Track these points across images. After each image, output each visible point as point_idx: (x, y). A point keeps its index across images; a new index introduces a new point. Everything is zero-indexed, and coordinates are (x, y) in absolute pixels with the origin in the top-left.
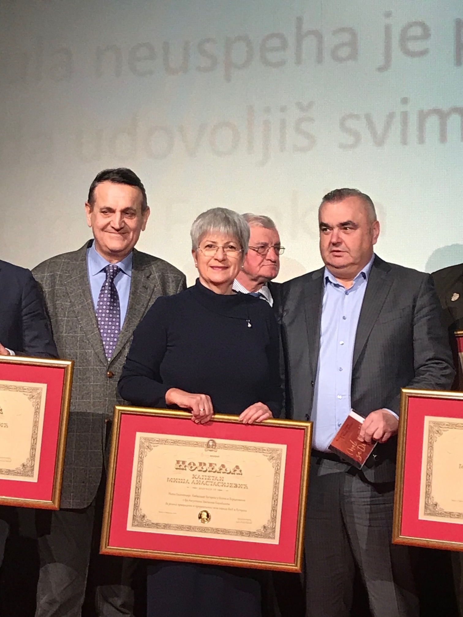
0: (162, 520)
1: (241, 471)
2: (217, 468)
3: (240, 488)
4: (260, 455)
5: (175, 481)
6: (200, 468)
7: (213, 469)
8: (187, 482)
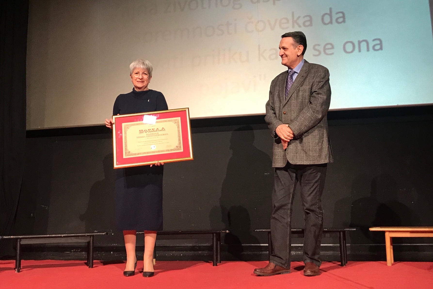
0: (137, 152)
1: (164, 129)
2: (155, 130)
3: (165, 135)
4: (171, 122)
5: (140, 137)
6: (149, 131)
7: (154, 130)
8: (145, 137)
